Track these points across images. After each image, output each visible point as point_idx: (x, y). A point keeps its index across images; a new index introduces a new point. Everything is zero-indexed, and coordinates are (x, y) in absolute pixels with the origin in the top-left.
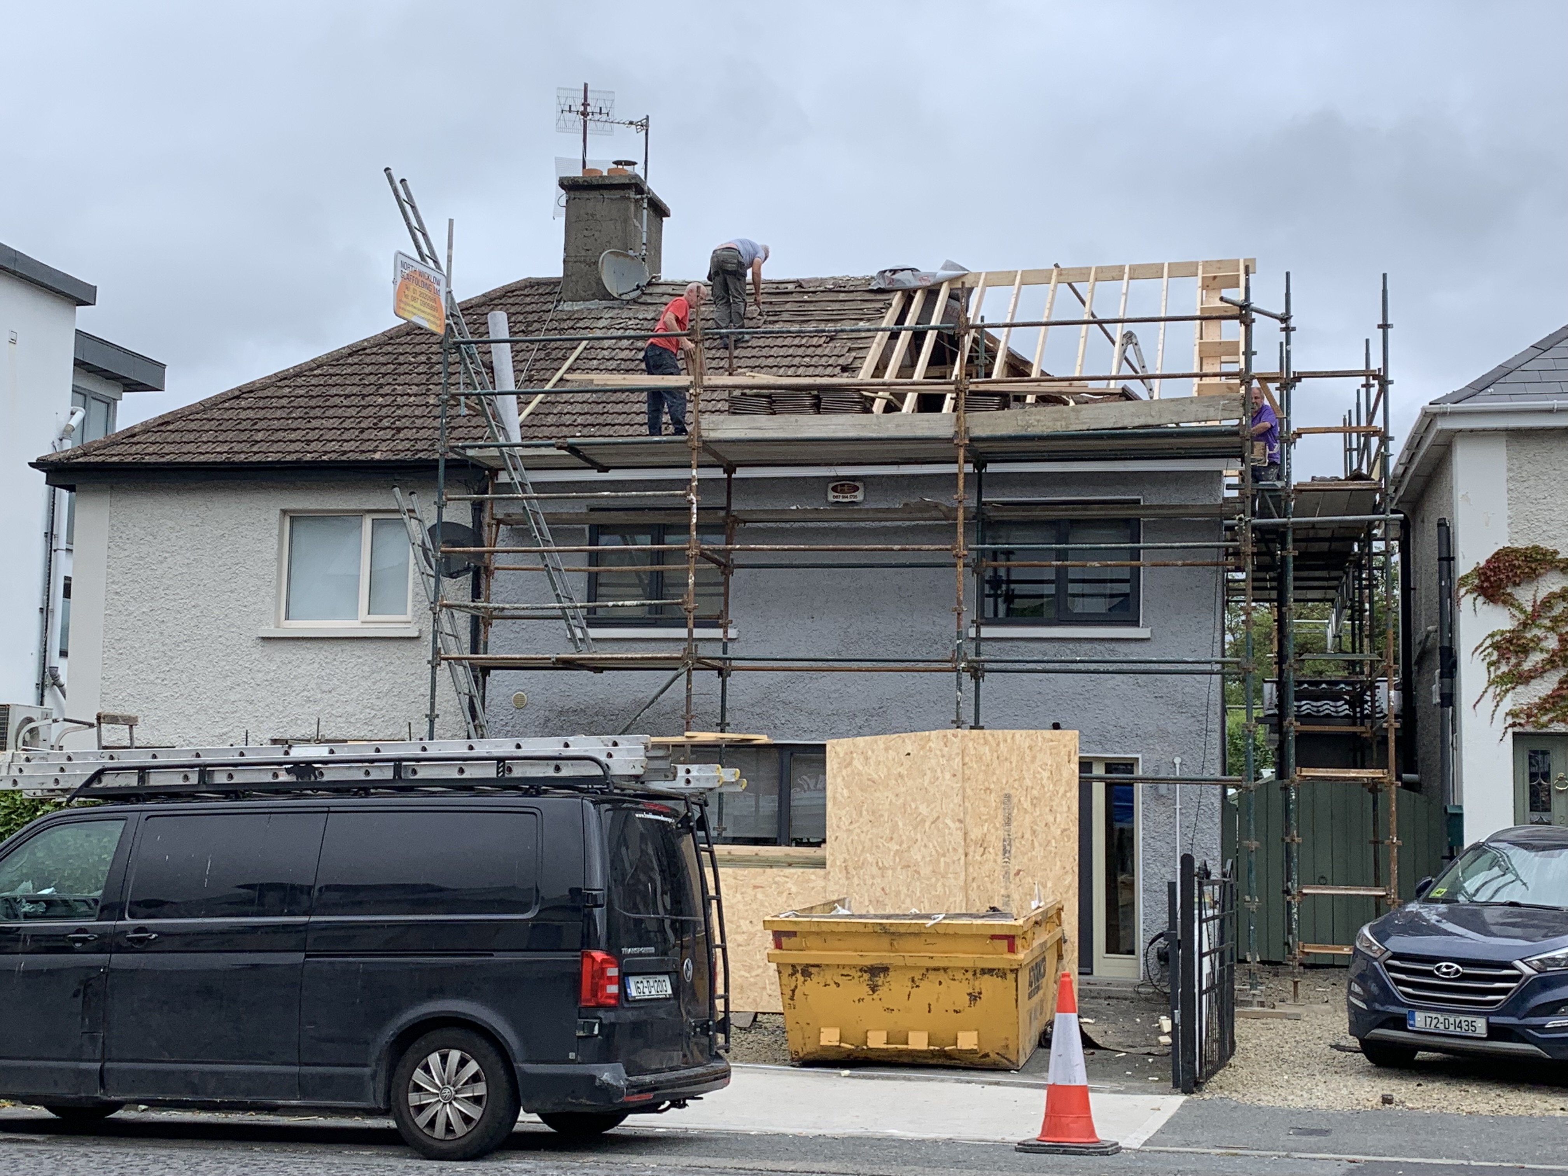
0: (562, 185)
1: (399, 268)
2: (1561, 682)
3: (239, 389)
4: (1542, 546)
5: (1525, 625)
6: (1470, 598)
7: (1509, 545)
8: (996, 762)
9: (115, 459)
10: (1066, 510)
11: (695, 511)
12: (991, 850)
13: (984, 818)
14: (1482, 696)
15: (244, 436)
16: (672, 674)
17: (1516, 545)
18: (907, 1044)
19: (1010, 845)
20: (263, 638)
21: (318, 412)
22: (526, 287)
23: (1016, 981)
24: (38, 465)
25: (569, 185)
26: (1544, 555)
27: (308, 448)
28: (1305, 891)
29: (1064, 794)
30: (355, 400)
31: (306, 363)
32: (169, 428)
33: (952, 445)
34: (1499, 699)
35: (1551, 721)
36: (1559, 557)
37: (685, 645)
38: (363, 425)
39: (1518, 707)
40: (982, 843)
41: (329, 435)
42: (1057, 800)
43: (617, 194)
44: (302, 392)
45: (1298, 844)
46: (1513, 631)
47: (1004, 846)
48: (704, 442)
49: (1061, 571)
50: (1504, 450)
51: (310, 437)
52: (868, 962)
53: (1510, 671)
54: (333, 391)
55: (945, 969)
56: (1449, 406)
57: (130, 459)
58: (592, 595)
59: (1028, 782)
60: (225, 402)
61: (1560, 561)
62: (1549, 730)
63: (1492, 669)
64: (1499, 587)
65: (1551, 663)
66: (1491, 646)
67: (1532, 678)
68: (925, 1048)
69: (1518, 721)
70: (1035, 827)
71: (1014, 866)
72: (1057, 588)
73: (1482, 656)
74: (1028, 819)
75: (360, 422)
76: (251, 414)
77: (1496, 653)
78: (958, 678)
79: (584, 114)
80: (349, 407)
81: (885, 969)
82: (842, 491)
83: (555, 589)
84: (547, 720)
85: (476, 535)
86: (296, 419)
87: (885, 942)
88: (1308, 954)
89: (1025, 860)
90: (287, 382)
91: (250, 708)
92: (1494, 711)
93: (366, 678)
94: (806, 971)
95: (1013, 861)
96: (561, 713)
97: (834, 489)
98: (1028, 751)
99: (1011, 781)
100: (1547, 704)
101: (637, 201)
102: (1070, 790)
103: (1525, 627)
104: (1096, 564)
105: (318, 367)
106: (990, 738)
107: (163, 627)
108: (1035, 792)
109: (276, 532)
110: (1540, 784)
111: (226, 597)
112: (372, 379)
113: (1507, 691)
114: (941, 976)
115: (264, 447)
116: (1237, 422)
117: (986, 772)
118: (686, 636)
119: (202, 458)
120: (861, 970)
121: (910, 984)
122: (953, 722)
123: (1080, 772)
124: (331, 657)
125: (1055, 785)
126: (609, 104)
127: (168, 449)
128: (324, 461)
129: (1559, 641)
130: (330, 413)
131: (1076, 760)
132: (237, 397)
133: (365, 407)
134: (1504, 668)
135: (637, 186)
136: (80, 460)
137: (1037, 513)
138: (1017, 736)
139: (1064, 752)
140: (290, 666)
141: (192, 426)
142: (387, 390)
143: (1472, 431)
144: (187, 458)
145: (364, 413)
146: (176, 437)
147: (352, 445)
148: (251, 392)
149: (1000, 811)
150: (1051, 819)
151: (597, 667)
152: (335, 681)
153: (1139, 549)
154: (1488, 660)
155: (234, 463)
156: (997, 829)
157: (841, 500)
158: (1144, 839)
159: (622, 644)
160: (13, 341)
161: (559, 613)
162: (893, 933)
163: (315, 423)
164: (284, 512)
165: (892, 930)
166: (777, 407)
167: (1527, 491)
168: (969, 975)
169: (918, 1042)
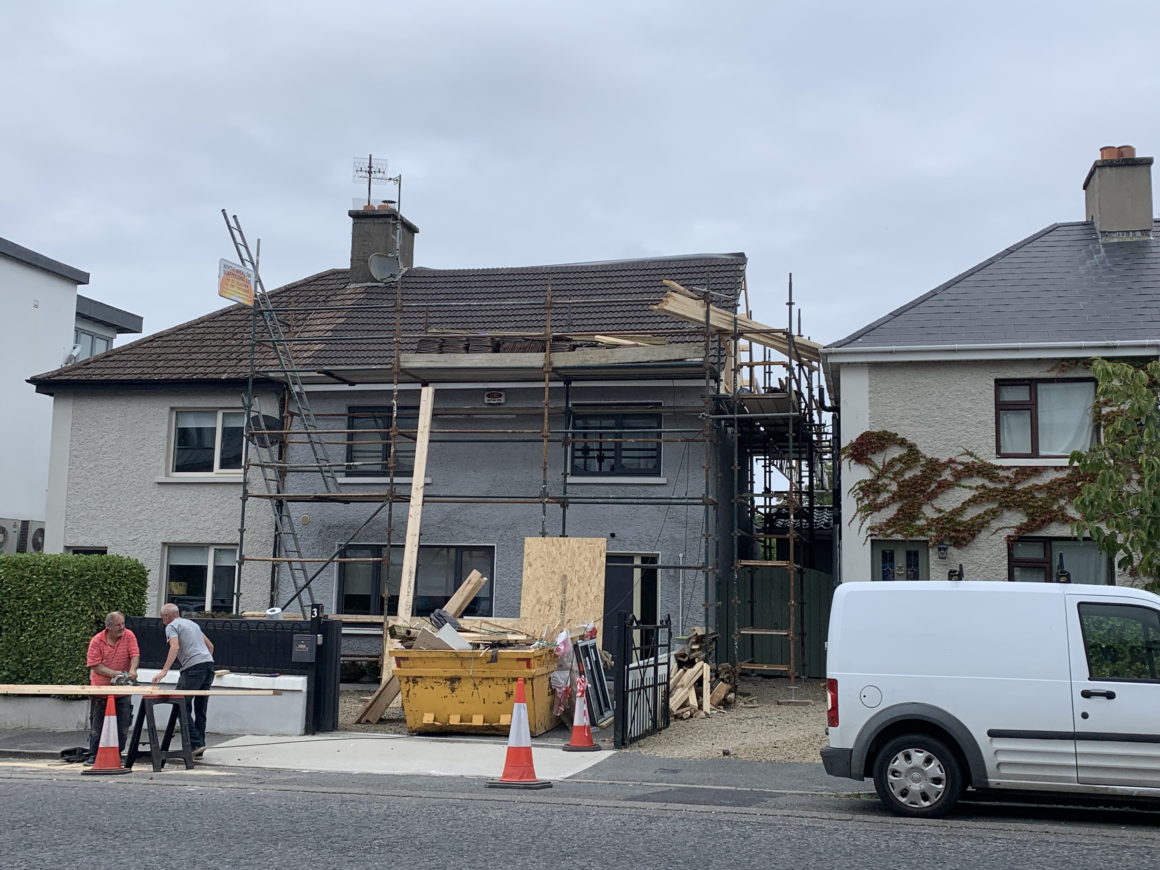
0: (350, 215)
1: (223, 268)
2: (899, 510)
3: (153, 336)
4: (888, 431)
5: (878, 477)
6: (847, 461)
7: (869, 430)
8: (559, 556)
9: (75, 378)
10: (617, 409)
11: (395, 409)
12: (554, 608)
13: (550, 589)
14: (853, 518)
15: (151, 364)
16: (380, 504)
17: (874, 430)
18: (471, 722)
19: (565, 604)
20: (159, 483)
21: (196, 350)
22: (331, 275)
23: (532, 685)
24: (31, 381)
25: (355, 215)
26: (889, 436)
27: (186, 371)
28: (742, 632)
29: (597, 576)
30: (218, 342)
31: (195, 320)
32: (110, 359)
33: (542, 372)
34: (863, 519)
35: (893, 533)
36: (898, 437)
37: (389, 488)
38: (220, 357)
39: (874, 524)
40: (550, 604)
41: (200, 363)
42: (592, 578)
43: (382, 220)
44: (189, 337)
45: (738, 605)
46: (872, 480)
47: (562, 606)
48: (402, 370)
49: (618, 445)
50: (867, 375)
51: (189, 364)
52: (448, 675)
53: (869, 503)
54: (208, 337)
55: (493, 679)
56: (833, 350)
57: (84, 378)
58: (350, 458)
59: (577, 568)
60: (145, 343)
61: (898, 439)
62: (891, 538)
63: (859, 502)
64: (863, 455)
65: (893, 499)
66: (859, 489)
67: (882, 508)
68: (481, 724)
69: (873, 533)
70: (580, 595)
71: (567, 617)
72: (615, 454)
73: (853, 495)
74: (576, 589)
75: (219, 356)
76: (158, 350)
77: (861, 493)
78: (544, 507)
79: (370, 172)
80: (214, 346)
81: (459, 679)
82: (493, 397)
83: (315, 455)
84: (321, 532)
85: (280, 423)
86: (183, 353)
87: (459, 662)
88: (744, 669)
89: (573, 614)
90: (182, 332)
91: (150, 524)
92: (860, 527)
93: (217, 507)
94: (415, 680)
95: (566, 614)
96: (329, 527)
97: (488, 396)
98: (577, 550)
99: (567, 567)
100: (891, 523)
101: (394, 224)
102: (600, 573)
103: (878, 478)
104: (633, 440)
105: (202, 322)
106: (556, 542)
107: (102, 476)
108: (580, 574)
109: (167, 420)
110: (888, 570)
111: (137, 459)
112: (232, 329)
113: (868, 515)
114: (491, 683)
115: (161, 370)
116: (701, 359)
117: (553, 562)
118: (389, 482)
119: (125, 377)
120: (445, 679)
121: (473, 687)
122: (540, 533)
123: (607, 562)
124: (197, 494)
125: (591, 570)
126: (384, 167)
127: (107, 371)
128: (194, 379)
129: (898, 486)
130: (203, 350)
131: (604, 555)
132: (152, 341)
133: (224, 346)
134: (866, 502)
135: (394, 216)
136: (56, 378)
137: (600, 411)
138: (572, 541)
139: (597, 551)
140: (173, 499)
141: (123, 358)
142: (239, 336)
143: (849, 363)
144: (116, 377)
145: (223, 350)
146: (113, 364)
147: (212, 369)
148: (161, 337)
149: (560, 585)
150: (589, 589)
151: (346, 501)
152: (199, 509)
153: (661, 432)
154: (857, 497)
155: (142, 380)
156: (558, 595)
157: (491, 402)
158: (661, 601)
159: (365, 486)
160: (36, 306)
161: (317, 469)
162: (462, 658)
163: (193, 356)
164: (172, 409)
165: (461, 656)
166: (444, 349)
167: (880, 398)
168: (506, 682)
169: (478, 721)
